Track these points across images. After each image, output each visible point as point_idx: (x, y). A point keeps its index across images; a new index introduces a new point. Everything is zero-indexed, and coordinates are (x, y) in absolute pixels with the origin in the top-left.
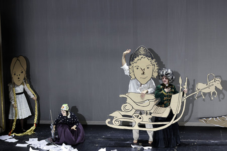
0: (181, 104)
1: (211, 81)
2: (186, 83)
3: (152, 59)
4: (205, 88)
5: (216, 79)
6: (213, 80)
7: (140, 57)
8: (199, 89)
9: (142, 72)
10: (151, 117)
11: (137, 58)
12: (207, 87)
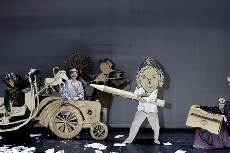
0: (34, 100)
1: (57, 74)
2: (35, 81)
3: (159, 69)
4: (53, 82)
5: (61, 71)
6: (59, 73)
7: (147, 67)
8: (48, 84)
9: (149, 81)
10: (10, 117)
11: (144, 68)
12: (54, 81)
